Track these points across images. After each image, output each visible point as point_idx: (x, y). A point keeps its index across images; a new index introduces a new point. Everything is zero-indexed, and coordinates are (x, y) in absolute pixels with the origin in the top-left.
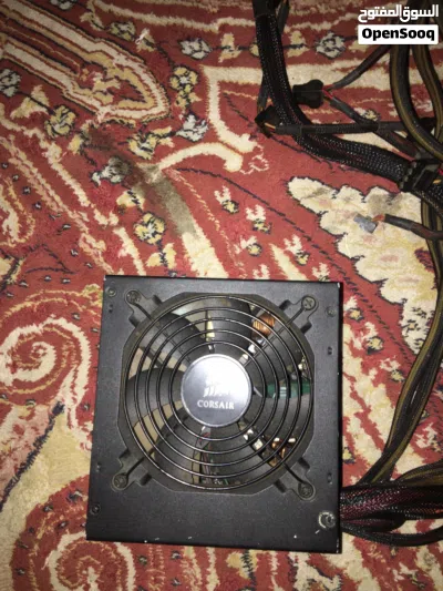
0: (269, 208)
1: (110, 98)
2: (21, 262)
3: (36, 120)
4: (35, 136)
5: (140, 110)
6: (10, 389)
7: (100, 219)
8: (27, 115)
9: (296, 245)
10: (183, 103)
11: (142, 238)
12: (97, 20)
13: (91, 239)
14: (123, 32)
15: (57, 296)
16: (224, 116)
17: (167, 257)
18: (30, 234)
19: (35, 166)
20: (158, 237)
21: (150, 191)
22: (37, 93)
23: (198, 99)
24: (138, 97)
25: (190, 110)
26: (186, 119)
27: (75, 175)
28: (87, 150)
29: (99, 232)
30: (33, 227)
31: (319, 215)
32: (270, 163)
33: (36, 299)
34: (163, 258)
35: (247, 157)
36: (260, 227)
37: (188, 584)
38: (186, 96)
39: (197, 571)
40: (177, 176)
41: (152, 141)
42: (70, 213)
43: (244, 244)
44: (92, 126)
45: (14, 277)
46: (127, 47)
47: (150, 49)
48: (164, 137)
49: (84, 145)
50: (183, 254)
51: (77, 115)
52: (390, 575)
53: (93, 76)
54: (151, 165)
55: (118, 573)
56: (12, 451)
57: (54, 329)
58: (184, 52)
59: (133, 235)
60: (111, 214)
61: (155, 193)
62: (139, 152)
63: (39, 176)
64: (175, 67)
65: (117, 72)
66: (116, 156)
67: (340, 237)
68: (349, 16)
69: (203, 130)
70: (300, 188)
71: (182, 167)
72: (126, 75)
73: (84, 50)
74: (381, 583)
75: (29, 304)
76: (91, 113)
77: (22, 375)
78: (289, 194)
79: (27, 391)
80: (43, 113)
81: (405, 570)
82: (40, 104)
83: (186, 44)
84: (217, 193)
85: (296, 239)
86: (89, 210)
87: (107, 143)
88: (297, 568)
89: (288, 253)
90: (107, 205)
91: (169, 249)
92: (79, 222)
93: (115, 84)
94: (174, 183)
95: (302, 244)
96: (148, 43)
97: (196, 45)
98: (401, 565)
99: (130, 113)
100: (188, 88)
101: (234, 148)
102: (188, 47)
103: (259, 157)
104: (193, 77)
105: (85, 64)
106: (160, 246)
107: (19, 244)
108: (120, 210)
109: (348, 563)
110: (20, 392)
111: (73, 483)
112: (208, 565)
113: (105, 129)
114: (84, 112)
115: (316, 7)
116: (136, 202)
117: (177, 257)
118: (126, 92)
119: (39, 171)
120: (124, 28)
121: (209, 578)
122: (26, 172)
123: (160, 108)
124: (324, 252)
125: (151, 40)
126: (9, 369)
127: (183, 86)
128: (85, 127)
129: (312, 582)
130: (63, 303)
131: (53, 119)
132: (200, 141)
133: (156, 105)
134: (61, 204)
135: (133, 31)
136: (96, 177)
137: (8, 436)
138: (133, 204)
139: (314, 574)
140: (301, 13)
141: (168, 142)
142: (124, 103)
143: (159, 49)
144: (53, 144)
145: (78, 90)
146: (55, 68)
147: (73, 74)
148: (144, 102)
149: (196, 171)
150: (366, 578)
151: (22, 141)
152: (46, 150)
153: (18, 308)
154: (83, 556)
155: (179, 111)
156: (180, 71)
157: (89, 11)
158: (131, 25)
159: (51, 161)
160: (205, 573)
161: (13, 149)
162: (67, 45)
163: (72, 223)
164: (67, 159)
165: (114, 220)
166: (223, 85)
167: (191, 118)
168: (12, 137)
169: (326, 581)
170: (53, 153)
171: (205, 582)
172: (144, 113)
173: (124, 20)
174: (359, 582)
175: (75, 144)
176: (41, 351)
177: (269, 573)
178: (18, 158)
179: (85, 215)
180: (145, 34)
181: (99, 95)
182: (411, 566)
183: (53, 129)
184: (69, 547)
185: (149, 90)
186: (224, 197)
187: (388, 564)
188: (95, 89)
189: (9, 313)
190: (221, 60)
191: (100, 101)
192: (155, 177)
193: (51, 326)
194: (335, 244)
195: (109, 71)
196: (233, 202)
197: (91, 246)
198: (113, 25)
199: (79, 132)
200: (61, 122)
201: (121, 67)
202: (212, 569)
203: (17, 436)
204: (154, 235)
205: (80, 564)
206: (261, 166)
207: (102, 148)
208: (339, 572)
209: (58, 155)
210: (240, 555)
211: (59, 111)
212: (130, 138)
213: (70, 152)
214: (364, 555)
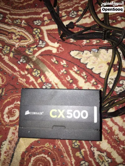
0: (66, 60)
1: (18, 41)
2: (4, 89)
5: (27, 42)
6: (9, 123)
7: (23, 73)
9: (76, 69)
10: (38, 38)
11: (35, 76)
12: (10, 21)
13: (21, 79)
14: (17, 22)
15: (16, 96)
16: (49, 39)
17: (42, 79)
18: (5, 81)
19: (2, 63)
20: (39, 75)
21: (34, 63)
23: (41, 36)
24: (25, 39)
25: (40, 39)
26: (39, 42)
27: (13, 63)
28: (15, 56)
29: (23, 77)
30: (5, 79)
31: (80, 60)
32: (64, 49)
33: (10, 98)
34: (41, 79)
35: (58, 48)
36: (65, 66)
37: (67, 163)
38: (38, 36)
39: (69, 159)
40: (40, 57)
41: (32, 50)
42: (14, 73)
43: (62, 71)
44: (15, 49)
45: (3, 93)
46: (19, 26)
47: (26, 25)
48: (35, 48)
49: (14, 55)
50: (47, 78)
51: (10, 47)
52: (119, 149)
53: (12, 36)
54: (33, 56)
55: (48, 164)
56: (13, 139)
57: (17, 105)
58: (35, 24)
59: (32, 75)
60: (25, 71)
62: (29, 53)
63: (4, 65)
64: (33, 29)
65: (18, 33)
66: (23, 56)
67: (86, 64)
68: (76, 5)
69: (44, 44)
70: (73, 53)
71: (41, 55)
72: (21, 34)
73: (8, 29)
74: (117, 151)
75: (9, 100)
76: (14, 46)
77: (11, 119)
78: (71, 56)
79: (13, 123)
80: (1, 49)
81: (122, 146)
83: (35, 22)
84: (52, 59)
85: (75, 67)
86: (19, 72)
88: (94, 152)
89: (74, 71)
90: (23, 69)
91: (42, 77)
92: (17, 75)
93: (18, 37)
94: (40, 59)
95: (77, 68)
96: (25, 24)
97: (37, 22)
98: (121, 145)
99: (24, 43)
100: (38, 34)
101: (54, 47)
102: (36, 23)
103: (61, 48)
104: (39, 30)
105: (9, 33)
106: (40, 77)
107: (3, 85)
108: (27, 70)
109: (107, 148)
110: (12, 123)
111: (31, 144)
112: (71, 157)
113: (18, 49)
114: (12, 46)
115: (67, 5)
117: (45, 79)
118: (22, 38)
120: (17, 21)
121: (72, 160)
123: (32, 40)
124: (83, 69)
125: (25, 23)
126: (7, 118)
128: (13, 50)
129: (99, 155)
130: (17, 98)
131: (4, 49)
132: (44, 47)
133: (30, 40)
134: (11, 71)
135: (20, 22)
136: (19, 62)
137: (11, 136)
138: (30, 67)
139: (99, 153)
140: (63, 7)
141: (36, 49)
142: (22, 41)
143: (28, 25)
144: (6, 56)
145: (9, 40)
146: (2, 36)
147: (7, 36)
148: (27, 40)
149: (45, 55)
150: (112, 151)
152: (4, 58)
153: (6, 101)
154: (38, 162)
155: (37, 40)
156: (35, 29)
157: (7, 18)
158: (19, 20)
159: (6, 61)
160: (71, 159)
162: (3, 29)
163: (15, 76)
164: (10, 59)
165: (26, 72)
166: (47, 31)
167: (41, 41)
169: (102, 154)
170: (6, 58)
171: (71, 162)
172: (28, 43)
173: (17, 19)
174: (111, 152)
175: (11, 55)
176: (15, 111)
177: (87, 155)
179: (18, 73)
180: (23, 21)
181: (15, 40)
183: (5, 52)
184: (34, 161)
185: (28, 36)
186: (54, 60)
187: (118, 146)
188: (13, 39)
189: (4, 103)
190: (45, 24)
191: (15, 42)
192: (34, 59)
193: (16, 104)
194: (86, 66)
195: (16, 33)
196: (56, 61)
197: (22, 81)
198: (14, 21)
199: (12, 51)
200: (6, 50)
201: (19, 32)
202: (72, 158)
203: (13, 135)
204: (38, 74)
205: (38, 164)
206: (62, 50)
207: (19, 54)
208: (105, 151)
209: (7, 59)
210: (79, 152)
211: (5, 47)
212: (26, 50)
213: (10, 57)
214: (111, 145)
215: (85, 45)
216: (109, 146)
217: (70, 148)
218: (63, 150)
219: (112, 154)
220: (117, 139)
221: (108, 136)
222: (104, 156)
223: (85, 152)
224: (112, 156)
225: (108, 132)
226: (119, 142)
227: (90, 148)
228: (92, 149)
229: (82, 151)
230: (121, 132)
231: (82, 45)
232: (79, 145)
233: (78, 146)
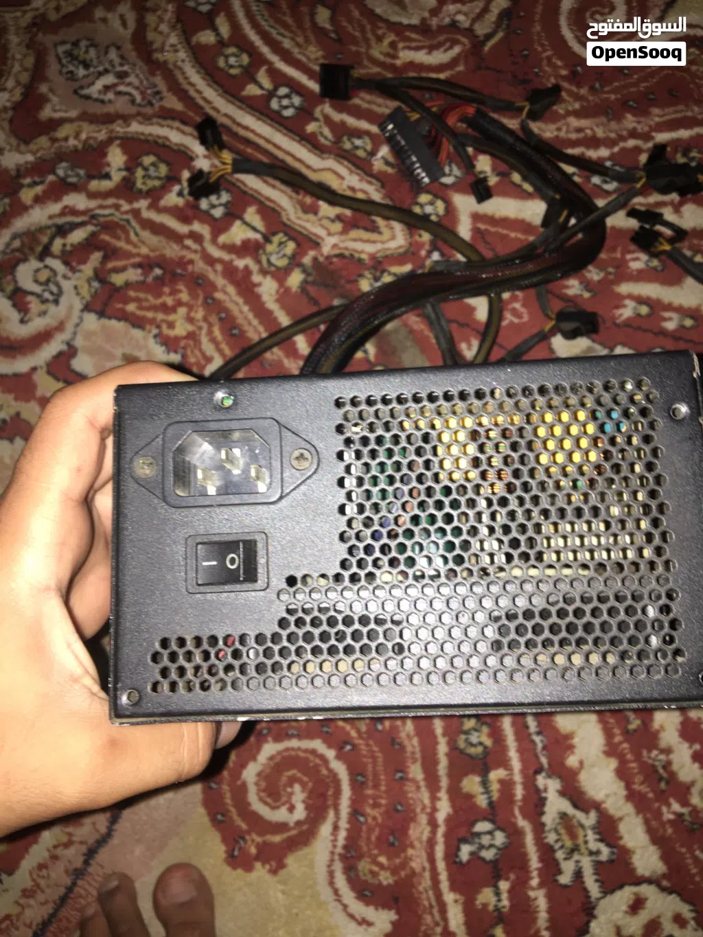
1: (338, 226)
3: (248, 248)
4: (246, 268)
5: (374, 242)
8: (238, 242)
10: (426, 237)
12: (326, 131)
14: (357, 148)
19: (246, 302)
21: (382, 340)
22: (251, 215)
24: (371, 227)
25: (435, 245)
26: (429, 255)
28: (310, 288)
32: (530, 313)
37: (414, 811)
39: (425, 796)
40: (417, 324)
41: (387, 281)
42: (286, 362)
44: (315, 259)
46: (361, 165)
47: (390, 170)
49: (305, 282)
51: (298, 245)
52: (659, 814)
55: (330, 792)
61: (389, 343)
63: (251, 316)
64: (418, 193)
68: (631, 143)
73: (309, 167)
74: (647, 822)
76: (315, 244)
78: (551, 350)
80: (256, 241)
81: (676, 807)
82: (254, 229)
84: (464, 346)
87: (333, 279)
88: (545, 799)
94: (412, 331)
96: (387, 163)
98: (672, 801)
99: (363, 246)
103: (517, 305)
104: (440, 206)
109: (607, 796)
112: (438, 789)
113: (331, 263)
114: (306, 242)
115: (592, 129)
116: (365, 352)
118: (358, 220)
119: (251, 310)
120: (358, 142)
121: (439, 805)
122: (235, 311)
123: (399, 241)
125: (391, 159)
128: (307, 260)
129: (563, 816)
131: (269, 248)
133: (393, 238)
135: (369, 147)
138: (363, 355)
139: (565, 806)
140: (574, 136)
142: (354, 233)
143: (401, 170)
144: (269, 278)
145: (301, 214)
146: (275, 187)
147: (294, 195)
148: (380, 233)
150: (628, 815)
151: (230, 272)
152: (259, 285)
154: (288, 770)
155: (421, 245)
156: (424, 198)
158: (367, 140)
159: (265, 298)
160: (434, 799)
161: (220, 281)
162: (288, 158)
164: (284, 296)
166: (476, 217)
167: (437, 256)
168: (219, 267)
169: (579, 815)
170: (268, 289)
171: (434, 810)
173: (359, 134)
174: (621, 819)
175: (295, 279)
177: (512, 803)
178: (225, 293)
180: (384, 151)
181: (325, 222)
182: (685, 802)
183: (269, 261)
184: (271, 758)
186: (472, 350)
187: (657, 799)
188: (321, 214)
191: (327, 229)
198: (345, 138)
199: (300, 265)
200: (279, 251)
202: (443, 795)
205: (284, 779)
206: (519, 316)
207: (326, 286)
208: (597, 806)
209: (273, 292)
210: (477, 779)
211: (276, 239)
212: (361, 276)
213: (288, 290)
214: (628, 786)
215: (628, 324)
216: (619, 789)
217: (442, 748)
218: (409, 749)
219: (623, 828)
220: (664, 767)
221: (625, 745)
222: (582, 826)
223: (506, 785)
224: (621, 838)
225: (632, 727)
226: (668, 783)
227: (531, 772)
228: (541, 781)
229: (496, 775)
230: (686, 745)
231: (613, 318)
232: (485, 747)
233: (480, 749)
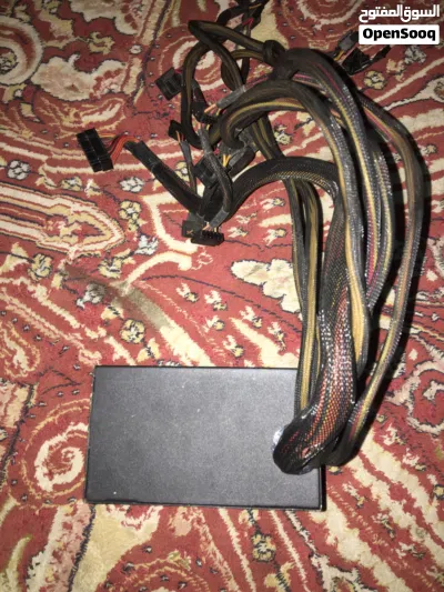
0: (222, 291)
1: (75, 239)
2: (35, 387)
3: (21, 271)
4: (22, 283)
5: (101, 241)
6: (52, 493)
7: (91, 334)
8: (12, 269)
9: (250, 314)
10: (134, 228)
11: (129, 340)
12: (50, 181)
13: (87, 353)
14: (72, 186)
15: (71, 406)
16: (168, 231)
17: (152, 350)
18: (37, 362)
19: (28, 307)
20: (141, 336)
21: (125, 302)
22: (16, 249)
23: (144, 222)
24: (98, 233)
25: (141, 232)
26: (139, 239)
27: (62, 305)
28: (67, 284)
29: (93, 345)
30: (38, 356)
31: (261, 286)
32: (213, 256)
33: (56, 413)
34: (149, 352)
35: (194, 256)
36: (219, 307)
38: (135, 223)
40: (144, 285)
41: (117, 264)
42: (66, 337)
43: (210, 323)
44: (66, 264)
45: (33, 401)
46: (78, 196)
47: (98, 194)
48: (126, 257)
49: (64, 280)
50: (164, 344)
51: (52, 258)
52: (395, 554)
53: (58, 225)
54: (121, 282)
56: (66, 546)
57: (76, 434)
58: (124, 189)
59: (120, 340)
60: (99, 328)
61: (130, 303)
62: (109, 274)
63: (34, 314)
64: (120, 203)
65: (76, 217)
66: (91, 282)
67: (281, 299)
69: (155, 244)
70: (241, 269)
71: (146, 277)
72: (83, 218)
73: (45, 207)
74: (390, 564)
75: (50, 419)
76: (64, 254)
77: (59, 479)
78: (234, 276)
79: (67, 492)
80: (24, 264)
81: (404, 547)
82: (20, 257)
83: (124, 183)
84: (178, 290)
85: (249, 309)
86: (81, 331)
87: (82, 273)
88: (321, 572)
89: (246, 321)
90: (94, 322)
91: (152, 343)
92: (75, 342)
93: (76, 227)
94: (142, 291)
95: (255, 311)
96: (95, 190)
97: (132, 182)
98: (401, 544)
99: (94, 246)
100: (135, 216)
101: (183, 253)
102: (126, 185)
103: (203, 254)
104: (137, 207)
105: (49, 217)
106: (144, 343)
107: (30, 373)
108: (105, 324)
109: (360, 555)
110: (61, 494)
111: (123, 557)
113: (77, 263)
114: (57, 255)
116: (116, 313)
117: (160, 348)
118: (87, 231)
119: (33, 310)
120: (72, 182)
122: (23, 314)
123: (117, 236)
124: (273, 313)
125: (97, 187)
126: (47, 478)
127: (131, 215)
128: (61, 266)
129: (336, 579)
130: (78, 411)
131: (34, 266)
132: (155, 254)
133: (113, 235)
134: (57, 331)
135: (80, 183)
136: (80, 303)
137: (60, 534)
138: (115, 316)
139: (336, 572)
141: (130, 260)
142: (87, 240)
143: (105, 192)
144: (39, 285)
145: (48, 239)
146: (26, 226)
147: (40, 227)
148: (103, 235)
149: (157, 277)
150: (376, 563)
151: (12, 290)
152: (34, 292)
153: (42, 425)
155: (132, 235)
156: (125, 205)
157: (42, 176)
158: (77, 178)
159: (41, 299)
161: (7, 298)
162: (30, 206)
163: (70, 344)
164: (53, 294)
165: (103, 332)
166: (161, 207)
167: (144, 238)
168: (4, 289)
169: (347, 575)
170: (40, 293)
172: (105, 243)
173: (71, 177)
174: (373, 568)
175: (57, 281)
176: (70, 455)
177: (301, 583)
178: (13, 305)
179: (78, 335)
180: (90, 183)
181: (66, 239)
182: (409, 542)
183: (36, 275)
185: (105, 225)
186: (184, 290)
187: (391, 546)
188: (61, 234)
189: (36, 432)
190: (154, 189)
191: (68, 243)
192: (126, 290)
193: (72, 432)
194: (279, 305)
195: (69, 218)
196: (193, 293)
197: (89, 359)
198: (63, 182)
199: (57, 271)
200: (41, 267)
201: (78, 212)
203: (67, 532)
204: (137, 335)
206: (207, 260)
207: (78, 279)
208: (355, 565)
209: (45, 294)
210: (274, 575)
211: (37, 259)
212: (99, 265)
213: (54, 290)
214: (370, 544)
215: (274, 245)
216: (365, 547)
217: (245, 563)
218: (223, 571)
219: (376, 574)
220: (388, 523)
221: (360, 517)
222: (350, 582)
223: (294, 572)
224: (377, 581)
225: (359, 504)
226: (394, 533)
227: (307, 557)
228: (314, 561)
229: (284, 568)
230: (397, 503)
231: (264, 243)
232: (272, 552)
233: (269, 554)
